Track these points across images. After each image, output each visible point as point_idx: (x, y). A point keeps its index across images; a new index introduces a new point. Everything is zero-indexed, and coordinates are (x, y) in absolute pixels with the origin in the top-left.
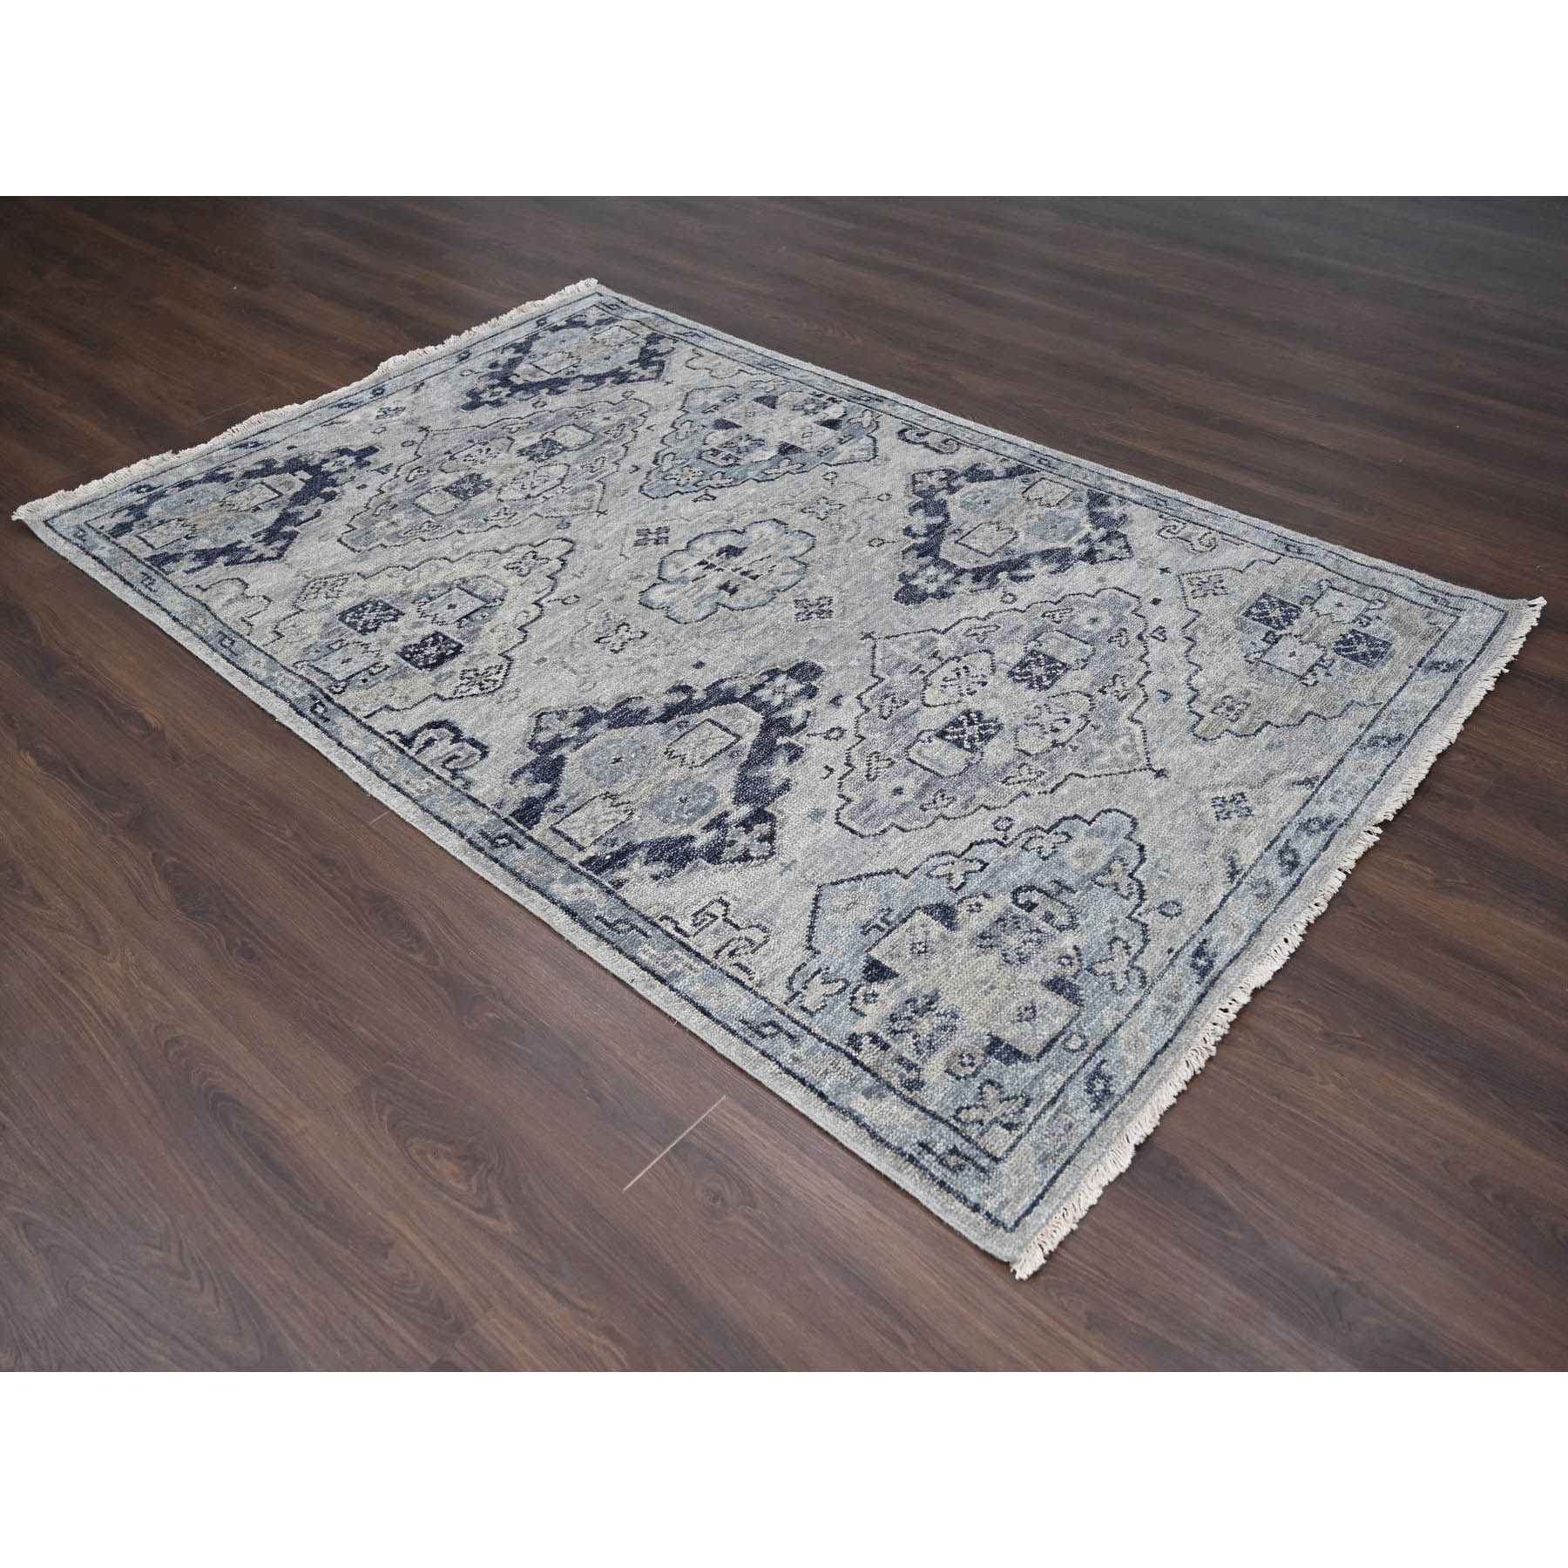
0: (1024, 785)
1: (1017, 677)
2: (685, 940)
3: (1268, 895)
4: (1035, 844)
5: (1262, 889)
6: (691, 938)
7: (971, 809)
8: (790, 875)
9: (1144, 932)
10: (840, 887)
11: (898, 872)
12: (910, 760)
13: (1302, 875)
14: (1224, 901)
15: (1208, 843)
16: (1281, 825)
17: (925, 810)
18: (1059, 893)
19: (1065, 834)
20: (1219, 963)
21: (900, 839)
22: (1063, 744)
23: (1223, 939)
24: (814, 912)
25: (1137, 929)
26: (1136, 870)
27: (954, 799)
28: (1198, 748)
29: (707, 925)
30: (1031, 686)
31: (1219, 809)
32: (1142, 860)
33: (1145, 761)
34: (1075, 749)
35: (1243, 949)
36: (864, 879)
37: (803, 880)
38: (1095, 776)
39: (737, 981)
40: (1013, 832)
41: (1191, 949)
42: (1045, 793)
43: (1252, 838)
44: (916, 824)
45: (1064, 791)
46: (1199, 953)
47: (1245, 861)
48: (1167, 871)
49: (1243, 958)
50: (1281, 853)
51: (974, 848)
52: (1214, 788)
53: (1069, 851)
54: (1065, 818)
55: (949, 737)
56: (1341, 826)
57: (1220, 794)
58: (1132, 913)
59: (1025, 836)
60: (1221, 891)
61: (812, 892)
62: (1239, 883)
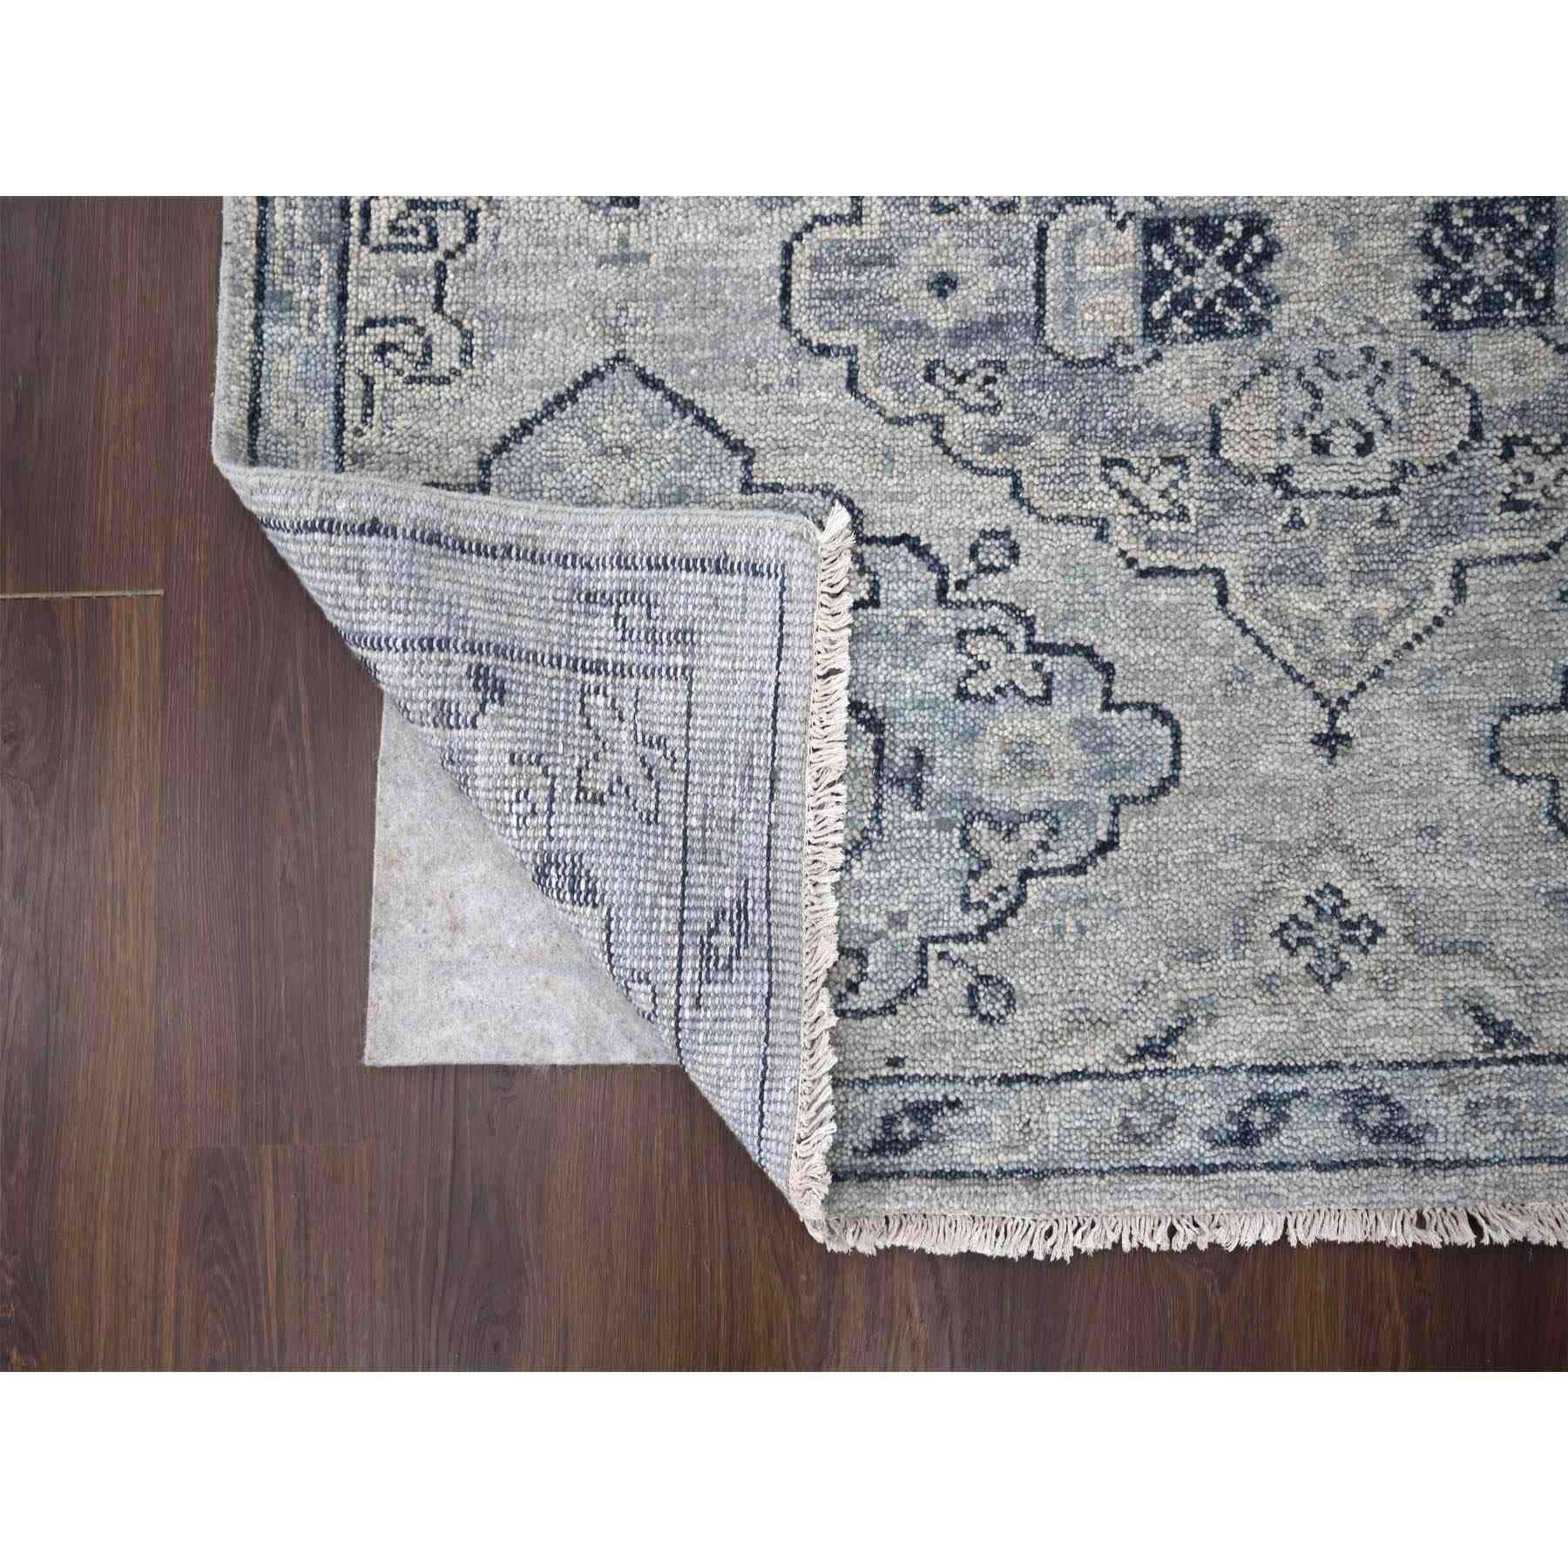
0: (1125, 507)
1: (1438, 234)
2: (354, 242)
3: (1139, 1139)
4: (984, 648)
5: (1143, 1122)
6: (366, 250)
7: (993, 462)
8: (609, 280)
9: (906, 993)
10: (644, 394)
11: (747, 463)
12: (1042, 231)
13: (1227, 1167)
14: (1074, 1076)
15: (1199, 955)
16: (1338, 1055)
17: (930, 378)
18: (900, 782)
19: (1048, 679)
20: (916, 1159)
21: (824, 396)
22: (1290, 493)
23: (983, 1131)
24: (559, 400)
25: (905, 976)
26: (1044, 873)
27: (995, 410)
28: (1460, 764)
29: (406, 248)
30: (1424, 289)
31: (1308, 914)
32: (1078, 869)
33: (1348, 687)
34: (1296, 523)
35: (980, 1174)
36: (689, 419)
37: (613, 313)
38: (1240, 623)
39: (340, 412)
40: (991, 586)
41: (917, 1093)
42: (1131, 563)
43: (1264, 1024)
44: (885, 395)
45: (1162, 593)
46: (922, 1112)
47: (1197, 1049)
48: (1082, 930)
49: (960, 1187)
50: (1263, 1100)
51: (902, 549)
52: (1361, 864)
53: (1012, 721)
54: (1089, 653)
55: (1158, 251)
56: (1406, 1162)
57: (1353, 890)
58: (935, 940)
59: (994, 616)
60: (1094, 1056)
61: (597, 356)
62: (1135, 1074)
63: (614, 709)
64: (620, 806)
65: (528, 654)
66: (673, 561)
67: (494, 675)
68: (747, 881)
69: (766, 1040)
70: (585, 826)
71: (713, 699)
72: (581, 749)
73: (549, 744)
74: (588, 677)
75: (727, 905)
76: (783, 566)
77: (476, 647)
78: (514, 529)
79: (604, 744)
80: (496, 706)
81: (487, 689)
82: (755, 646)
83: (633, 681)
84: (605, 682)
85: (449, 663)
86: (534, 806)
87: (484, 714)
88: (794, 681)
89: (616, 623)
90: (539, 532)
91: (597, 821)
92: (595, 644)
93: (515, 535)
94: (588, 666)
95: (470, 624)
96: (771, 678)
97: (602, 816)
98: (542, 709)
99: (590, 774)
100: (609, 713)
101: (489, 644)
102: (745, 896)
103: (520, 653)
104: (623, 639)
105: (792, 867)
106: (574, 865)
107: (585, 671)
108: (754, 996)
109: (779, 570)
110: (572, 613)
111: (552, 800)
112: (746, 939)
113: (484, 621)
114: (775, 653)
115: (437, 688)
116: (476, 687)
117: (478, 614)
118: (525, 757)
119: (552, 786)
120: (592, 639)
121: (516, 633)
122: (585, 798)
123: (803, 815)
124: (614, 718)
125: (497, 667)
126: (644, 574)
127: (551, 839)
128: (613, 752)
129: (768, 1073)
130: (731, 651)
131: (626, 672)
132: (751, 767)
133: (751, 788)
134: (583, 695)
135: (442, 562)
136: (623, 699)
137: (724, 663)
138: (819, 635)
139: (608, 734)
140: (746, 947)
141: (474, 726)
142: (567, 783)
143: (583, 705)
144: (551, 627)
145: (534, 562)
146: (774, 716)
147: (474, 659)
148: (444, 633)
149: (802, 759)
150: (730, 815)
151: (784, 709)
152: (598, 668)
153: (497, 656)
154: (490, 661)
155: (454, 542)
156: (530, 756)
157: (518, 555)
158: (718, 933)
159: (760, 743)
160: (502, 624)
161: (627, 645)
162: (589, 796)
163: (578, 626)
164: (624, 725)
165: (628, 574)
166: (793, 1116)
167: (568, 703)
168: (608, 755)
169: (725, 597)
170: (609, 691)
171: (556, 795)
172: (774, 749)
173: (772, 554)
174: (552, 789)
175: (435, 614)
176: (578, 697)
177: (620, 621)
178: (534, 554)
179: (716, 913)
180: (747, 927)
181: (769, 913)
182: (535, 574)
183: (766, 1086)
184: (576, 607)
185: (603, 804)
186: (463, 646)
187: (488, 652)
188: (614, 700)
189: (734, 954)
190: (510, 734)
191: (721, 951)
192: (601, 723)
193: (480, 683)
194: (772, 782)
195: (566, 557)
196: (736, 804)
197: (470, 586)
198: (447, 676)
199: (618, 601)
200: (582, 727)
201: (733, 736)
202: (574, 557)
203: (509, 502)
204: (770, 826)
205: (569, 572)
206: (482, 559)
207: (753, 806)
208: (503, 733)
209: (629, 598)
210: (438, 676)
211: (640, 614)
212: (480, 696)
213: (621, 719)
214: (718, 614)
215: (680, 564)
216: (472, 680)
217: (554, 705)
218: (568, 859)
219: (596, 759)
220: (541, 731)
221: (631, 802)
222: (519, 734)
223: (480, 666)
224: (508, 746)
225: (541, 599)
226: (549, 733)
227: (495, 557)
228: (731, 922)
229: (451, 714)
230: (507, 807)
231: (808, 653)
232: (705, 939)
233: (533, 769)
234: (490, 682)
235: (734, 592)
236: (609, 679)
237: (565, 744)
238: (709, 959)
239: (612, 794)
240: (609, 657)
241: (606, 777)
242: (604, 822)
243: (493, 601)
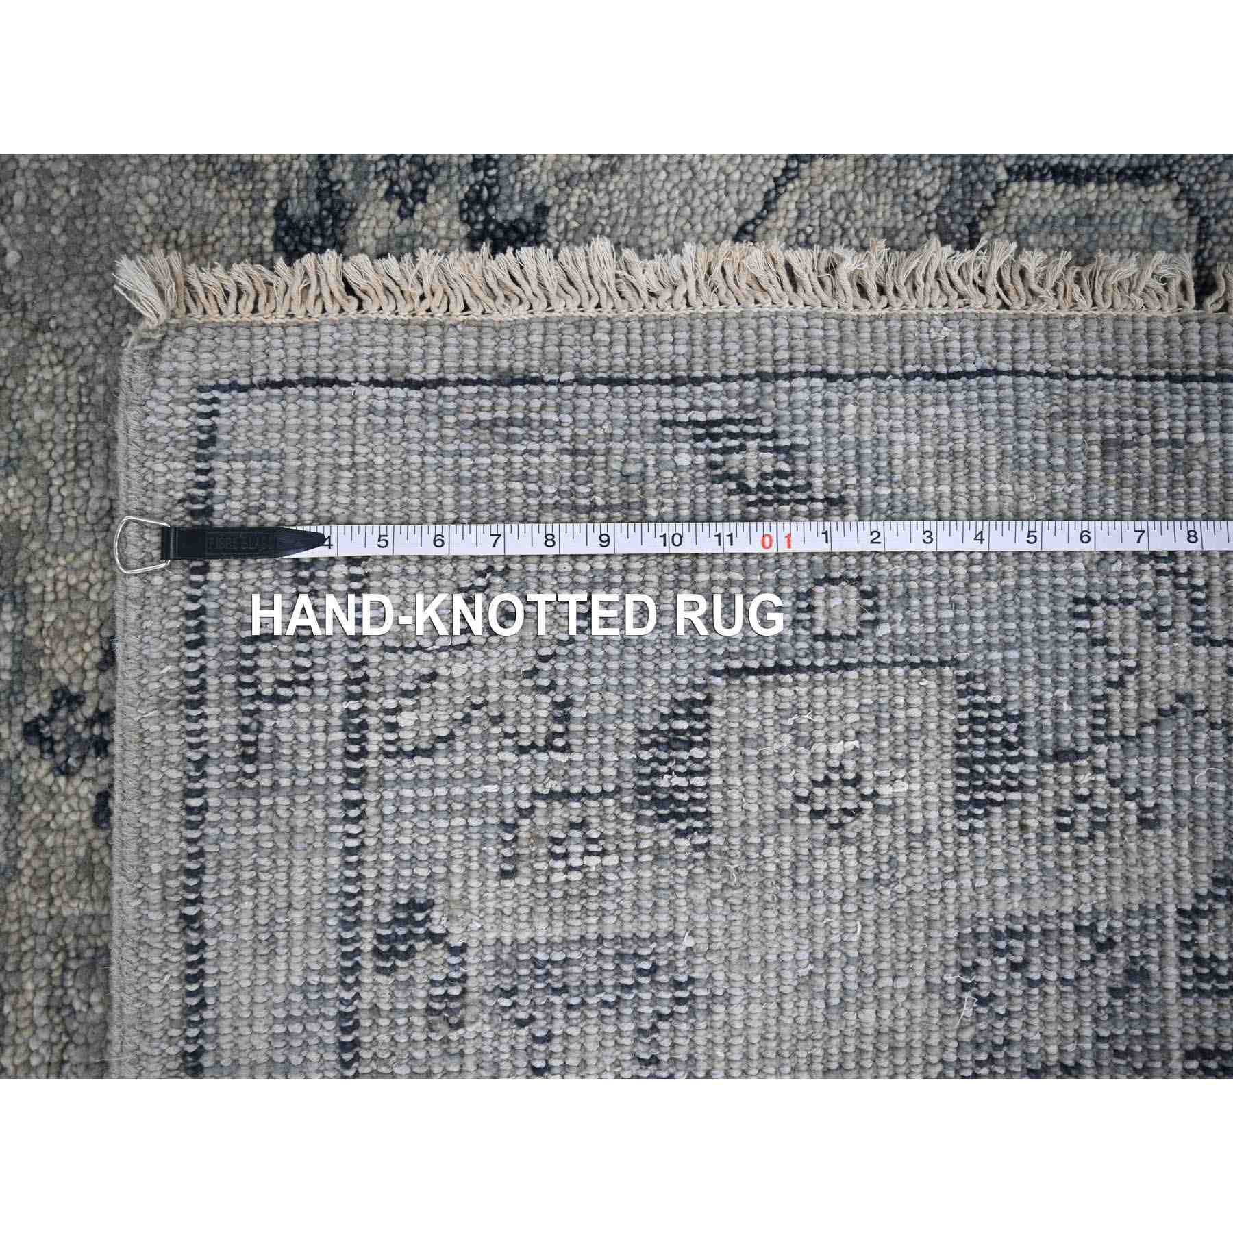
63: (418, 691)
64: (571, 671)
65: (347, 865)
66: (193, 599)
67: (389, 925)
68: (663, 423)
69: (882, 376)
70: (603, 730)
71: (396, 502)
72: (487, 750)
73: (485, 809)
74: (372, 748)
75: (701, 459)
76: (201, 389)
77: (349, 964)
78: (155, 916)
79: (475, 707)
80: (436, 914)
81: (411, 935)
82: (318, 430)
83: (374, 659)
84: (376, 713)
85: (375, 1009)
86: (573, 826)
87: (447, 933)
88: (368, 351)
89: (286, 700)
90: (156, 868)
91: (594, 710)
92: (319, 737)
93: (163, 910)
94: (354, 749)
95: (314, 979)
96: (364, 393)
97: (587, 702)
98: (433, 830)
99: (525, 729)
100: (426, 701)
101: (342, 941)
102: (685, 425)
103: (348, 880)
104: (309, 683)
105: (636, 336)
106: (655, 744)
107: (363, 753)
108: (826, 403)
109: (206, 396)
110: (275, 787)
111: (566, 795)
112: (747, 422)
113: (307, 954)
114: (327, 391)
115: (410, 1025)
116: (410, 954)
117: (297, 968)
118: (507, 852)
119: (545, 798)
120: (313, 743)
121: (317, 890)
122: (561, 735)
123: (559, 321)
124: (433, 690)
125: (377, 922)
126: (211, 652)
127: (618, 789)
128: (486, 689)
129: (927, 369)
130: (326, 475)
131: (359, 674)
132: (494, 423)
133: (527, 423)
134: (400, 752)
135: (225, 1042)
136: (401, 676)
137: (344, 486)
138: (299, 312)
139: (459, 700)
140: (758, 422)
141: (463, 948)
142: (541, 772)
143: (417, 752)
144: (300, 824)
145: (202, 870)
146: (417, 385)
147: (367, 964)
148: (330, 1025)
149: (480, 328)
150: (567, 459)
151: (407, 369)
152: (355, 727)
153: (359, 922)
154: (368, 936)
155: (191, 1024)
156: (504, 842)
157: (193, 903)
158: (742, 475)
159: (458, 410)
160: (307, 920)
161: (319, 676)
162: (559, 728)
163: (294, 772)
164: (443, 671)
165: (212, 682)
166: (980, 318)
167: (417, 781)
168: (493, 697)
169: (247, 495)
170: (391, 704)
171: (559, 789)
172: (466, 382)
173: (182, 410)
174: (552, 795)
175: (305, 1044)
176: (407, 763)
177: (283, 692)
178: (190, 873)
179: (714, 480)
180: (731, 421)
181: (709, 379)
182: (220, 864)
183: (942, 369)
184: (266, 781)
185: (569, 702)
186: (348, 987)
187: (353, 940)
188: (405, 694)
189: (770, 444)
190: (474, 883)
191: (768, 469)
192: (443, 716)
193: (403, 948)
194: (514, 382)
195: (190, 810)
196: (550, 448)
197: (253, 986)
198: (393, 1010)
199: (253, 699)
200: (451, 750)
201: (449, 461)
202: (188, 793)
203: (116, 930)
204: (579, 381)
205: (213, 802)
206: (210, 970)
207: (551, 416)
208: (474, 896)
209: (247, 679)
210: (394, 1025)
211: (272, 654)
212: (420, 946)
213: (434, 676)
214: (271, 504)
215: (197, 585)
216: (399, 963)
217: (425, 807)
218: (646, 755)
219: (499, 719)
220: (467, 826)
221: (562, 651)
222: (475, 866)
223: (376, 951)
224: (492, 884)
225: (259, 848)
226: (468, 811)
227: (203, 945)
228: (726, 451)
229: (446, 995)
230: (575, 876)
231: (327, 329)
232: (752, 498)
233: (523, 834)
234: (401, 931)
235: (239, 479)
236: (372, 705)
237: (485, 779)
238: (779, 489)
239: (553, 686)
240: (338, 708)
241: (527, 699)
242: (596, 697)
243: (273, 940)
